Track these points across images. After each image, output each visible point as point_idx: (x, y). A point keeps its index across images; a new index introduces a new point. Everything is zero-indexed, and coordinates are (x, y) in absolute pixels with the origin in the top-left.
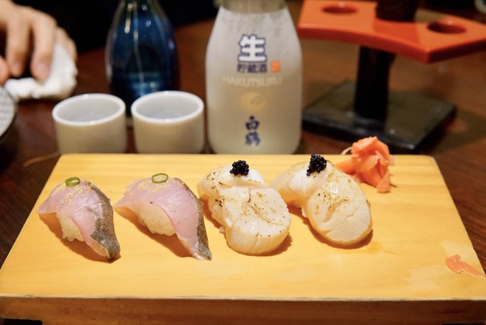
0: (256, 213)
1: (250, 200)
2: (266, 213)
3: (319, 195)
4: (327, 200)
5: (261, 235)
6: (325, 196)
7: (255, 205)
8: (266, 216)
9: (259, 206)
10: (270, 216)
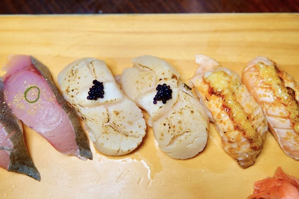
0: (115, 130)
1: (109, 120)
2: (124, 127)
3: (165, 125)
4: (171, 132)
5: (122, 151)
6: (170, 128)
7: (114, 124)
8: (125, 130)
9: (118, 123)
10: (128, 130)
